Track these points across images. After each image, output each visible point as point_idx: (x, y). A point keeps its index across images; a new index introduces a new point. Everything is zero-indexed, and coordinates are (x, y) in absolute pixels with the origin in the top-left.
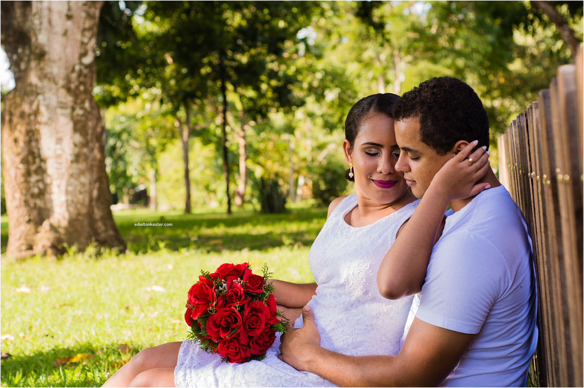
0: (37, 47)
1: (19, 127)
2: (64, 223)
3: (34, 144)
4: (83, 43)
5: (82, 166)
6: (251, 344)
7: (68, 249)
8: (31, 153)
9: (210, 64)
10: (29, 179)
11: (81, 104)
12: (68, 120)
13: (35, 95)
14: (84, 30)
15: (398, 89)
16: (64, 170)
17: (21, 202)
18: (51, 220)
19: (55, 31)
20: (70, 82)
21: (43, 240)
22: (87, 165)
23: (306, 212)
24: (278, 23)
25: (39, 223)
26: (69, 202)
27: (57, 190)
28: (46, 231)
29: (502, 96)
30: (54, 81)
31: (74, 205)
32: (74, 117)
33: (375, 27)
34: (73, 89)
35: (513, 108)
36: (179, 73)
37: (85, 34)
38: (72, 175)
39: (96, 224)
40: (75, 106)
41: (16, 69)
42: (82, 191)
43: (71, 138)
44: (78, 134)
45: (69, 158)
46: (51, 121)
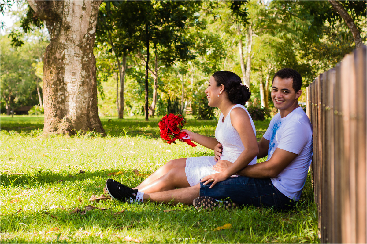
0: (65, 24)
1: (53, 65)
2: (74, 118)
3: (60, 75)
4: (90, 23)
5: (86, 88)
7: (77, 132)
8: (59, 79)
10: (57, 94)
11: (87, 55)
12: (80, 63)
13: (63, 49)
14: (91, 16)
15: (250, 50)
16: (76, 89)
17: (52, 105)
18: (68, 116)
19: (76, 16)
20: (82, 43)
21: (63, 127)
22: (88, 88)
23: (194, 121)
24: (182, 8)
25: (61, 117)
26: (78, 107)
27: (71, 100)
28: (64, 122)
29: (314, 58)
30: (74, 42)
31: (80, 109)
32: (83, 62)
33: (241, 15)
34: (83, 47)
35: (320, 66)
36: (121, 34)
37: (92, 18)
38: (80, 92)
39: (91, 119)
40: (84, 56)
41: (52, 34)
42: (85, 101)
43: (80, 73)
44: (84, 71)
45: (79, 84)
46: (71, 63)
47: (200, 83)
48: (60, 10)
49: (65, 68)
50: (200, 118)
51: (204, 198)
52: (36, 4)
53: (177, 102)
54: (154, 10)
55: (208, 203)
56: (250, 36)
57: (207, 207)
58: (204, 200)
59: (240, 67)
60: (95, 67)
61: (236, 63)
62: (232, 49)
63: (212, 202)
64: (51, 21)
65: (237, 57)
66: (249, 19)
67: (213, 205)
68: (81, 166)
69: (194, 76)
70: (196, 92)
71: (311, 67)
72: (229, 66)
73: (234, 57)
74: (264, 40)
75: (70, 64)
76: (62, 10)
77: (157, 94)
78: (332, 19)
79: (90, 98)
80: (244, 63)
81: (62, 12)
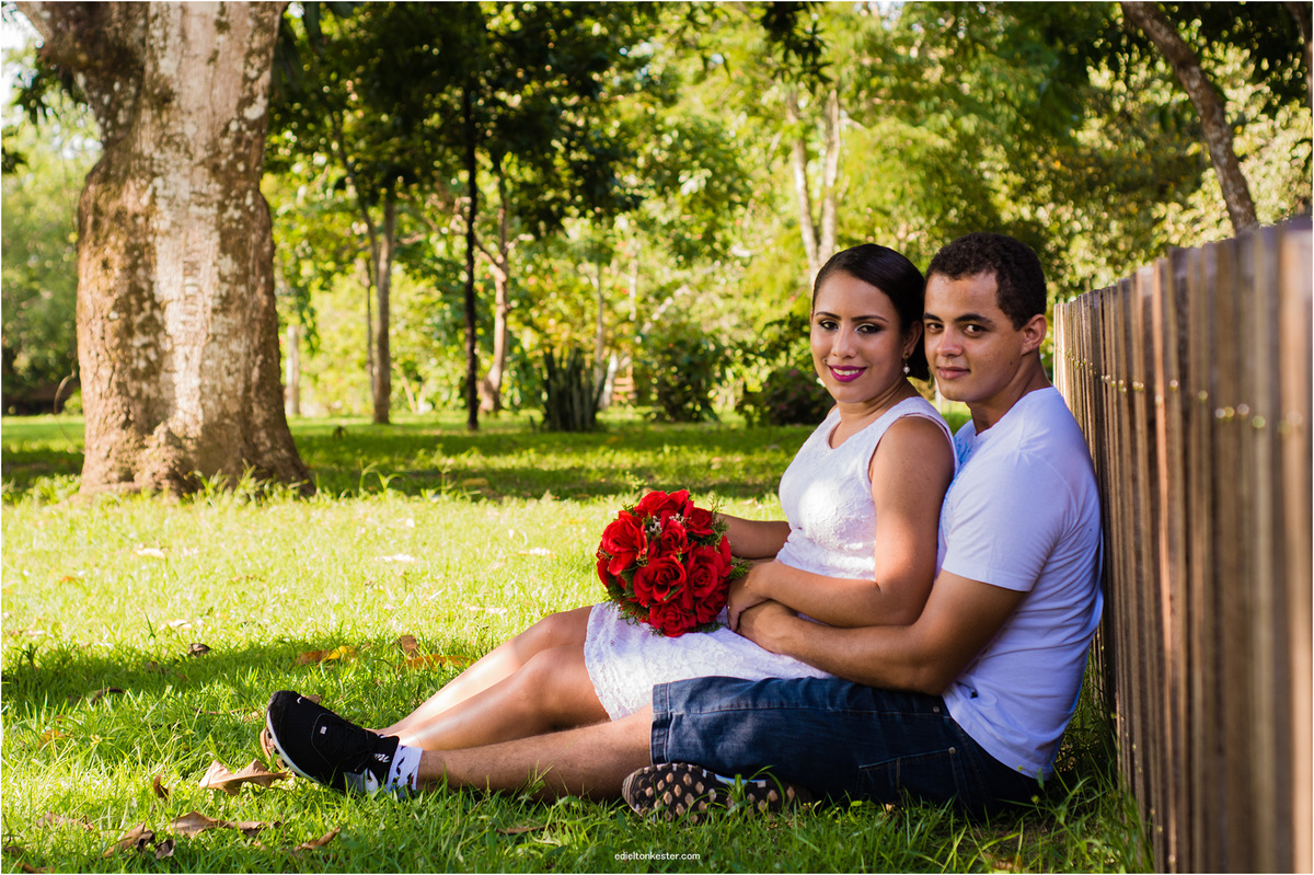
0: (155, 83)
1: (112, 238)
2: (195, 431)
3: (141, 272)
4: (246, 79)
5: (235, 319)
6: (697, 609)
7: (204, 482)
8: (135, 290)
9: (445, 110)
10: (129, 342)
11: (237, 197)
12: (212, 228)
13: (148, 177)
14: (251, 53)
15: (832, 174)
16: (198, 326)
17: (113, 385)
18: (171, 425)
19: (192, 53)
20: (218, 153)
21: (153, 463)
22: (243, 319)
23: (639, 429)
24: (590, 29)
25: (147, 427)
26: (207, 390)
27: (183, 365)
28: (159, 446)
29: (1055, 200)
30: (187, 151)
31: (216, 397)
32: (222, 224)
33: (799, 50)
34: (223, 168)
35: (1077, 226)
36: (375, 124)
37: (252, 60)
38: (215, 337)
39: (256, 434)
40: (227, 202)
41: (109, 124)
42: (233, 368)
43: (214, 264)
44: (229, 256)
45: (211, 304)
46: (177, 229)
47: (660, 295)
48: (136, 34)
49: (158, 249)
50: (660, 418)
51: (669, 769)
52: (46, 15)
53: (578, 363)
54: (491, 36)
55: (686, 789)
56: (830, 127)
57: (679, 809)
58: (669, 777)
59: (799, 236)
60: (268, 241)
61: (785, 219)
62: (771, 173)
63: (700, 788)
64: (105, 74)
65: (786, 200)
66: (827, 64)
67: (707, 800)
68: (200, 622)
69: (639, 270)
70: (647, 327)
71: (1046, 229)
72: (760, 232)
73: (779, 200)
74: (880, 143)
75: (175, 231)
76: (141, 34)
77: (508, 334)
78: (1123, 59)
79: (252, 357)
80: (812, 219)
81: (143, 41)
